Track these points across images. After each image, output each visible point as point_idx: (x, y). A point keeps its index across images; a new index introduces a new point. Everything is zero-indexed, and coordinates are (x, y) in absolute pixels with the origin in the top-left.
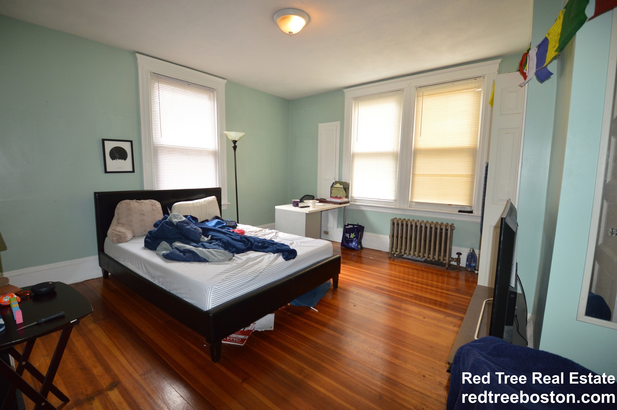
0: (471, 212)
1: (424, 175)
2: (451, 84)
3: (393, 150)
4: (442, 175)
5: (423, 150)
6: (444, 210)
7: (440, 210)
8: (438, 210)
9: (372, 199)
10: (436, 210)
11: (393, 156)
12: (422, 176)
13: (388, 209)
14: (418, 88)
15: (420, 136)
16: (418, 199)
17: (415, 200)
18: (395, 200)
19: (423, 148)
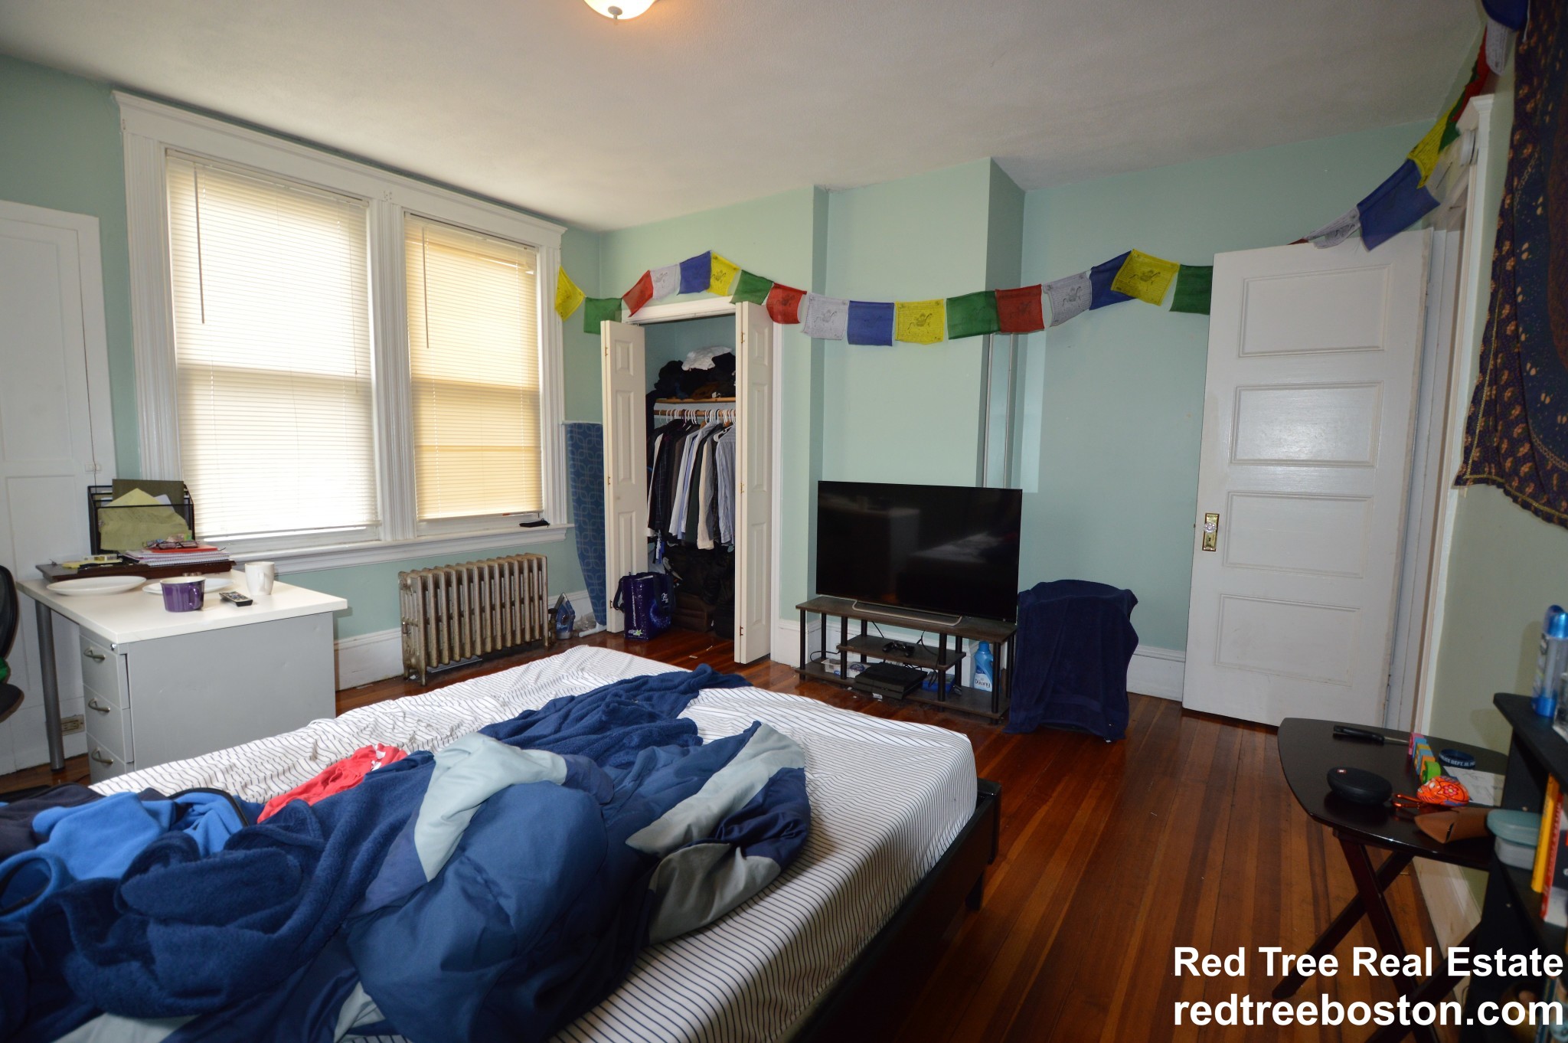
0: (544, 523)
1: (443, 449)
2: (480, 238)
3: (356, 373)
4: (484, 448)
5: (435, 384)
6: (493, 529)
7: (484, 529)
8: (480, 530)
9: (295, 530)
10: (477, 531)
11: (357, 391)
12: (439, 450)
13: (364, 554)
14: (408, 215)
15: (426, 345)
16: (433, 512)
17: (429, 515)
18: (375, 525)
19: (433, 377)
